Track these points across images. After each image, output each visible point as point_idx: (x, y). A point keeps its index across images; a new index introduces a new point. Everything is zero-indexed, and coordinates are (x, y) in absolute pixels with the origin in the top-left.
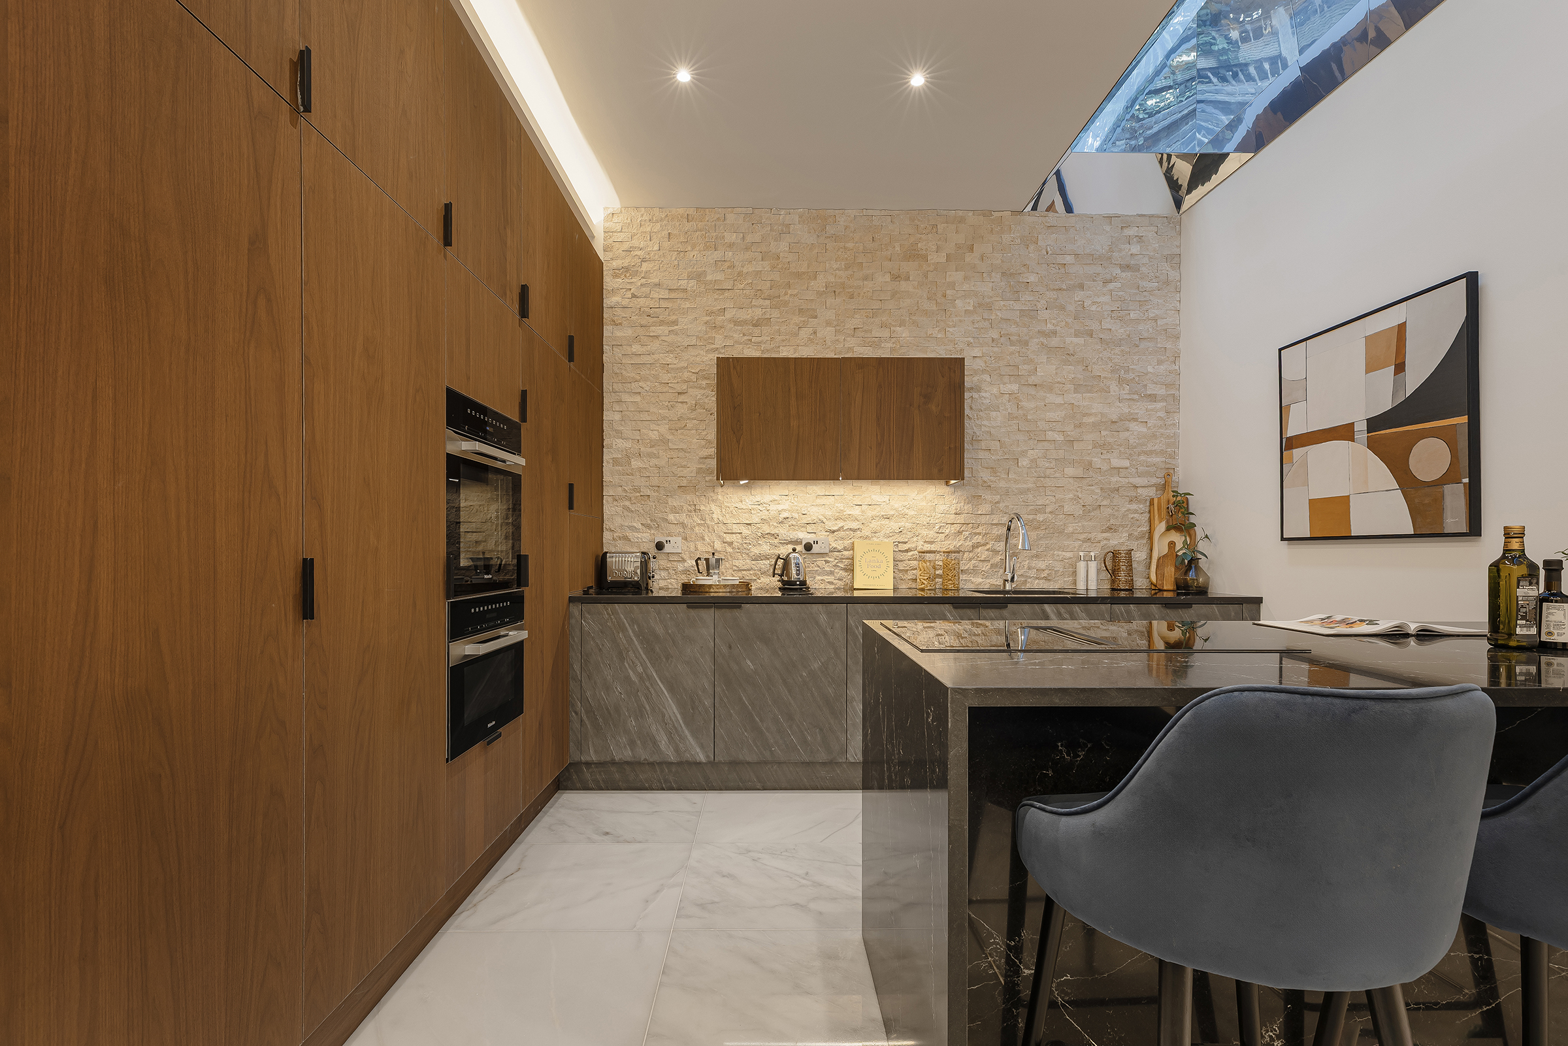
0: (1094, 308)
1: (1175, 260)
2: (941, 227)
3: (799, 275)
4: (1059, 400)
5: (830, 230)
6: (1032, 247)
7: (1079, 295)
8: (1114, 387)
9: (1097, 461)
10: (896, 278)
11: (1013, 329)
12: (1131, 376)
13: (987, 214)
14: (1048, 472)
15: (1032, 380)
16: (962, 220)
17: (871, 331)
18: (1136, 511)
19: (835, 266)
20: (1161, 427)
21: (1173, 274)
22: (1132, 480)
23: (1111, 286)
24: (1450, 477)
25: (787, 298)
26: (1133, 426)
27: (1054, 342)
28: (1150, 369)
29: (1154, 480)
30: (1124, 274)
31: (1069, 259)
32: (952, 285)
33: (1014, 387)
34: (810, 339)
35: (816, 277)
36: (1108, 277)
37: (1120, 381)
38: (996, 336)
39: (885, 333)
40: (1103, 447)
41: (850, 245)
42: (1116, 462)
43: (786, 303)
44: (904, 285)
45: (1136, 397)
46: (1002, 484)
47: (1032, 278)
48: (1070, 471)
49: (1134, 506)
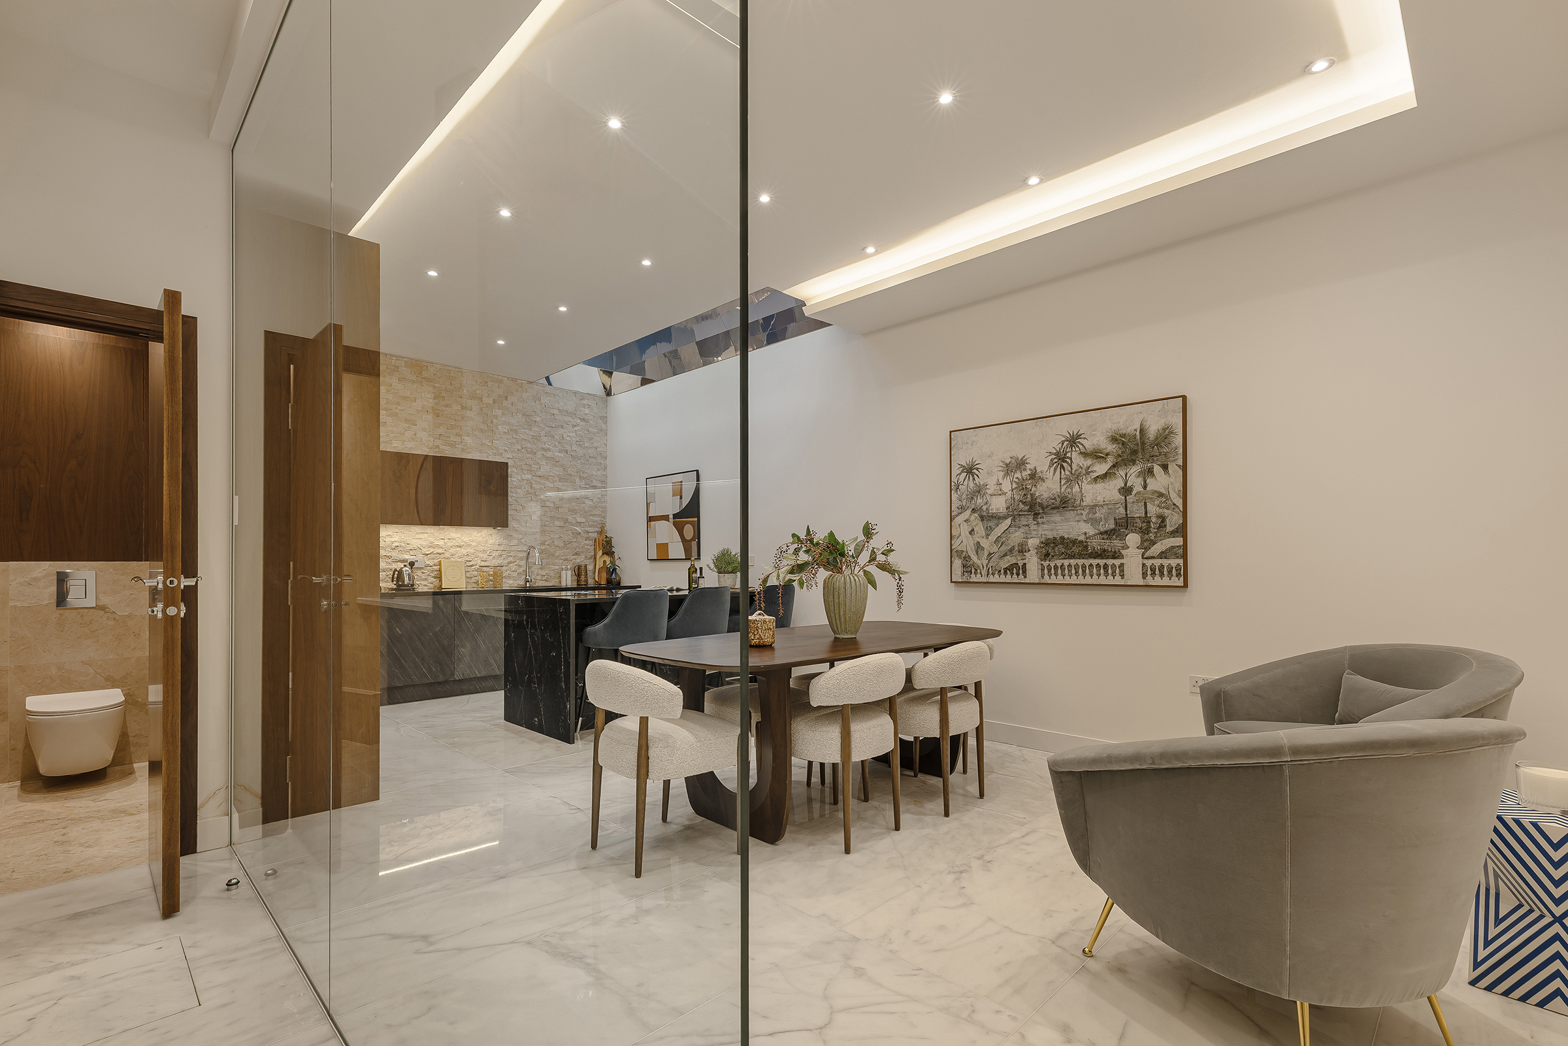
0: (568, 438)
1: (604, 419)
2: (490, 384)
3: (405, 398)
4: (551, 485)
5: (425, 374)
6: (537, 402)
7: (561, 431)
8: (578, 480)
9: (570, 519)
10: (463, 408)
11: (529, 445)
12: (585, 475)
13: (514, 380)
14: (547, 523)
15: (539, 473)
16: (501, 382)
17: (449, 437)
18: (588, 545)
19: (428, 396)
20: (599, 503)
21: (603, 426)
22: (586, 529)
23: (576, 428)
24: (693, 539)
25: (397, 411)
26: (587, 501)
27: (549, 454)
28: (594, 473)
29: (597, 529)
30: (582, 423)
31: (556, 412)
32: (496, 417)
33: (529, 477)
34: (412, 438)
35: (415, 401)
36: (575, 424)
37: (581, 478)
38: (520, 448)
39: (458, 439)
40: (573, 511)
41: (437, 385)
42: (579, 520)
43: (396, 414)
44: (469, 413)
45: (588, 486)
46: (523, 529)
47: (538, 419)
48: (557, 523)
49: (587, 542)
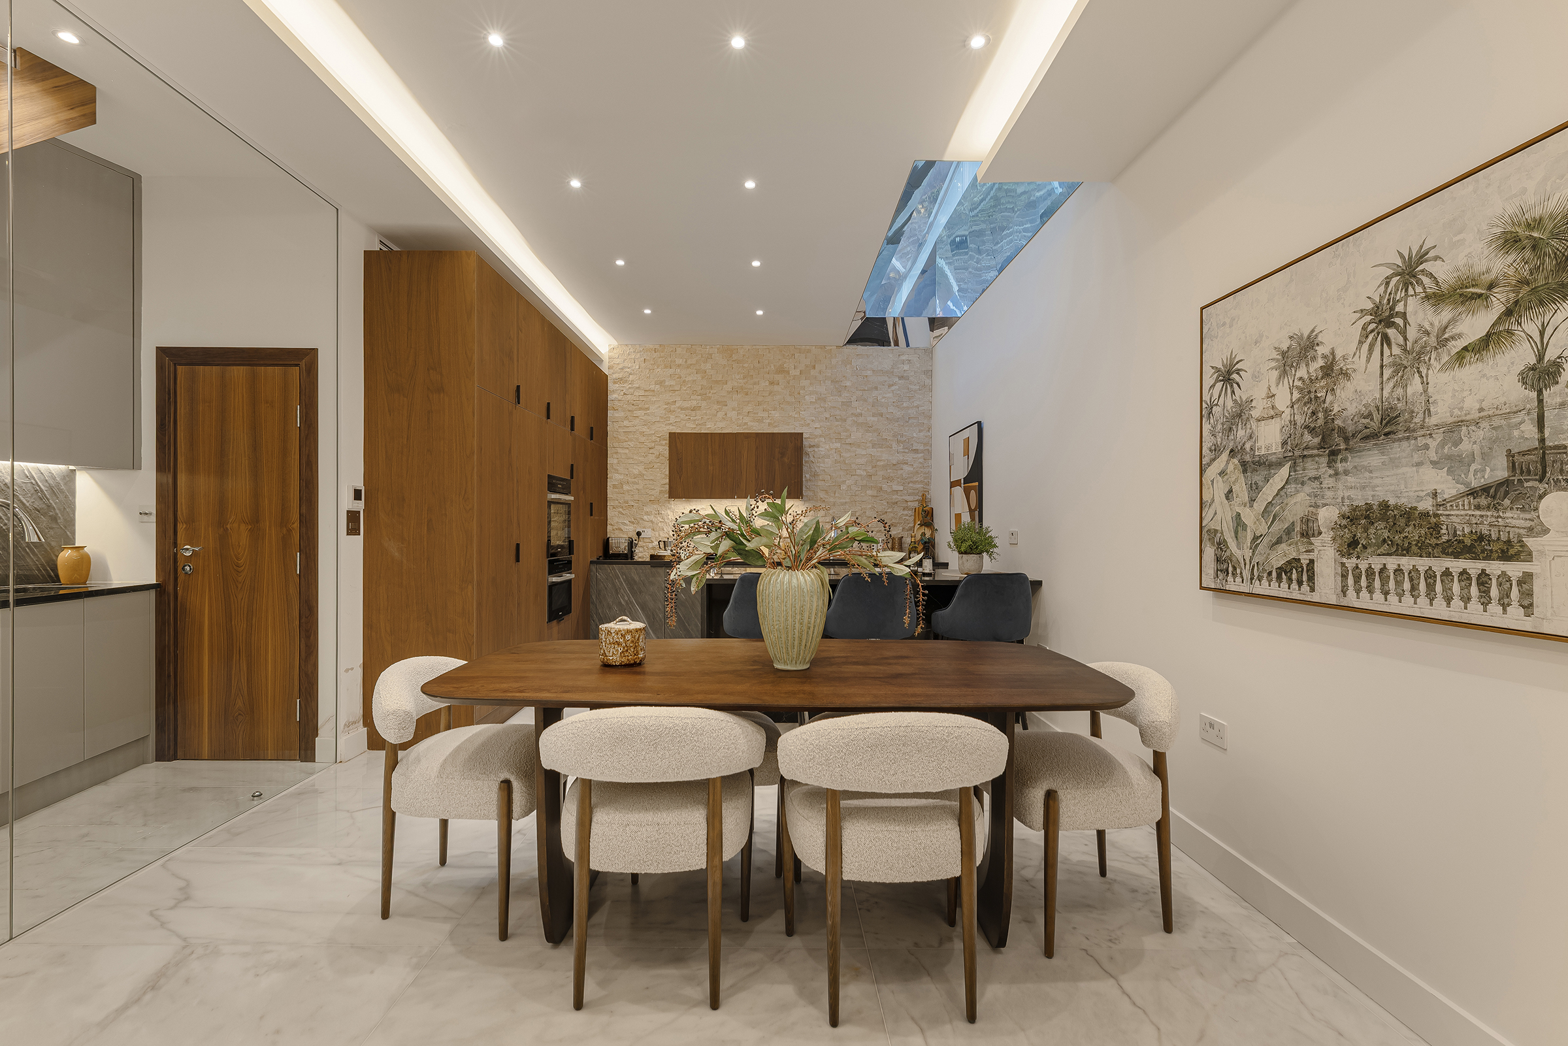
0: (883, 400)
1: (929, 373)
2: (797, 355)
3: (717, 382)
4: (864, 452)
5: (735, 357)
6: (848, 366)
7: (875, 393)
8: (894, 445)
9: (885, 487)
10: (772, 383)
11: (838, 412)
12: (904, 439)
13: (823, 347)
14: (857, 492)
15: (848, 441)
16: (809, 351)
17: (757, 413)
18: (907, 515)
19: (737, 377)
20: (921, 468)
21: (928, 381)
22: (904, 497)
23: (893, 388)
24: (975, 510)
25: (710, 395)
26: (905, 467)
27: (861, 420)
28: (915, 435)
29: (917, 498)
30: (900, 381)
31: (869, 373)
32: (804, 388)
33: (838, 445)
34: (723, 418)
35: (726, 384)
36: (891, 383)
37: (898, 442)
38: (828, 416)
39: (765, 415)
40: (889, 479)
41: (746, 365)
42: (896, 487)
43: (710, 398)
44: (776, 388)
45: (907, 451)
46: (832, 500)
47: (848, 384)
48: (869, 492)
49: (906, 512)
